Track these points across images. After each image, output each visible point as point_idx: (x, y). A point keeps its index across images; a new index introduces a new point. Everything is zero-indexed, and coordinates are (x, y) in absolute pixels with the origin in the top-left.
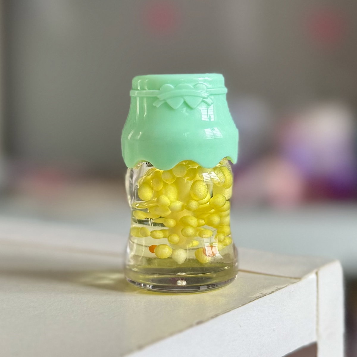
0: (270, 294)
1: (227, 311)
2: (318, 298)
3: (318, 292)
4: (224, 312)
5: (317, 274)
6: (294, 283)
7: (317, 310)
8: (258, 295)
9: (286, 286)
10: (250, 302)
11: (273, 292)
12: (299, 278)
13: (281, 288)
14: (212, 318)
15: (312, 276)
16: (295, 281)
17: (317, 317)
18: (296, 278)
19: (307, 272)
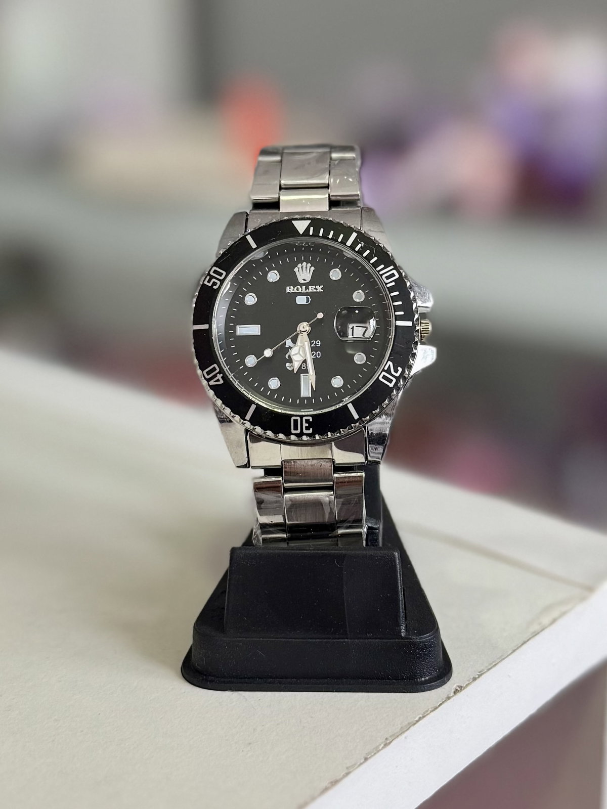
1: (494, 664)
4: (490, 667)
8: (536, 627)
14: (475, 679)
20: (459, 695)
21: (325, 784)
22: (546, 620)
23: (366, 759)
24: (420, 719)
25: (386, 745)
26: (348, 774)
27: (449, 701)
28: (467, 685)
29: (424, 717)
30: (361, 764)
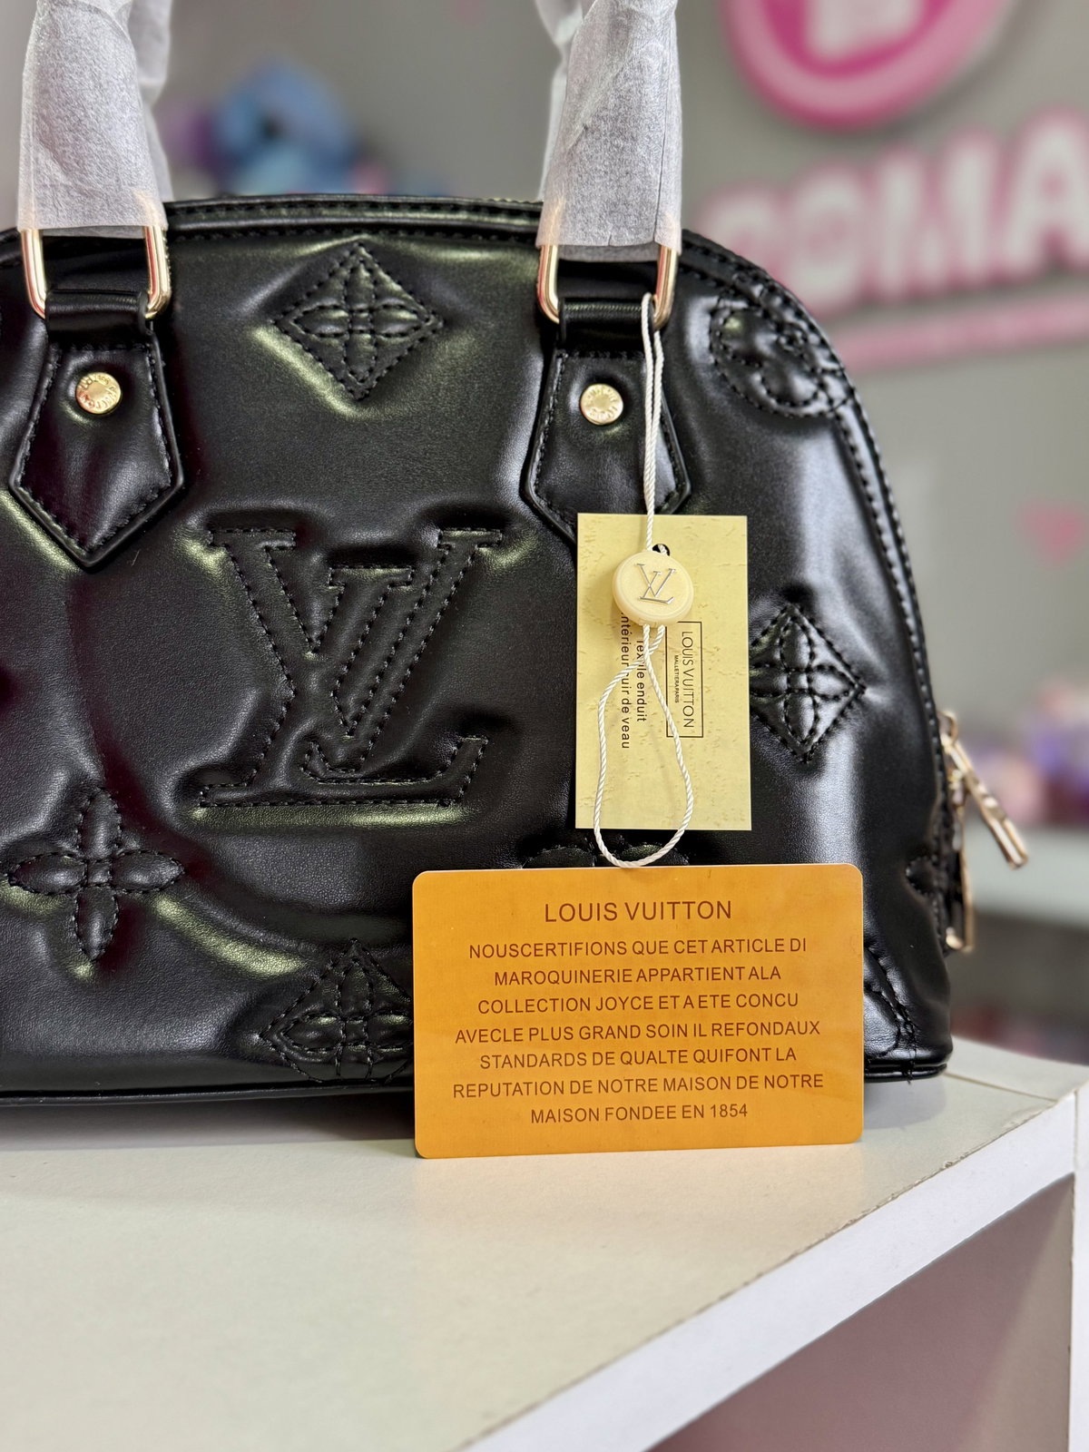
0: (1022, 1124)
1: (978, 1148)
2: (1076, 1122)
3: (1076, 1115)
4: (975, 1150)
5: (1076, 1093)
6: (1049, 1107)
7: (1076, 1136)
8: (1009, 1125)
9: (1040, 1113)
10: (1001, 1136)
11: (1025, 1121)
12: (1055, 1101)
13: (1034, 1116)
14: (962, 1158)
15: (1071, 1098)
16: (1051, 1104)
17: (1076, 1144)
18: (1051, 1100)
19: (1064, 1092)
20: (950, 1168)
21: (847, 1222)
22: (1018, 1121)
23: (878, 1207)
24: (919, 1183)
25: (893, 1199)
26: (864, 1216)
27: (942, 1172)
28: (956, 1162)
29: (922, 1181)
30: (874, 1210)
